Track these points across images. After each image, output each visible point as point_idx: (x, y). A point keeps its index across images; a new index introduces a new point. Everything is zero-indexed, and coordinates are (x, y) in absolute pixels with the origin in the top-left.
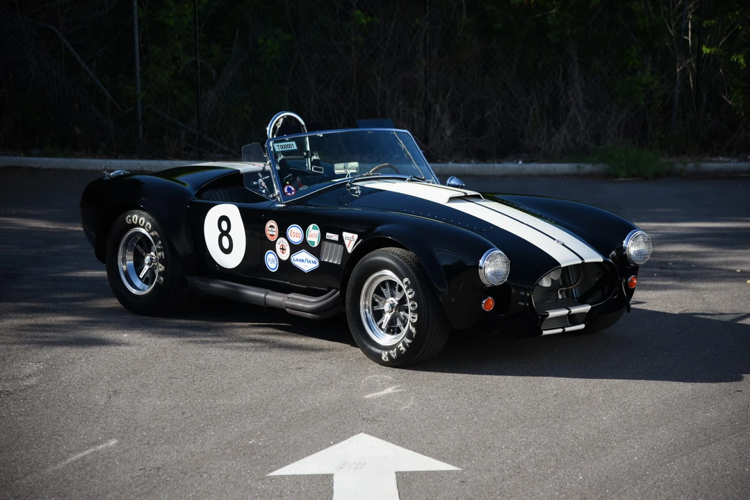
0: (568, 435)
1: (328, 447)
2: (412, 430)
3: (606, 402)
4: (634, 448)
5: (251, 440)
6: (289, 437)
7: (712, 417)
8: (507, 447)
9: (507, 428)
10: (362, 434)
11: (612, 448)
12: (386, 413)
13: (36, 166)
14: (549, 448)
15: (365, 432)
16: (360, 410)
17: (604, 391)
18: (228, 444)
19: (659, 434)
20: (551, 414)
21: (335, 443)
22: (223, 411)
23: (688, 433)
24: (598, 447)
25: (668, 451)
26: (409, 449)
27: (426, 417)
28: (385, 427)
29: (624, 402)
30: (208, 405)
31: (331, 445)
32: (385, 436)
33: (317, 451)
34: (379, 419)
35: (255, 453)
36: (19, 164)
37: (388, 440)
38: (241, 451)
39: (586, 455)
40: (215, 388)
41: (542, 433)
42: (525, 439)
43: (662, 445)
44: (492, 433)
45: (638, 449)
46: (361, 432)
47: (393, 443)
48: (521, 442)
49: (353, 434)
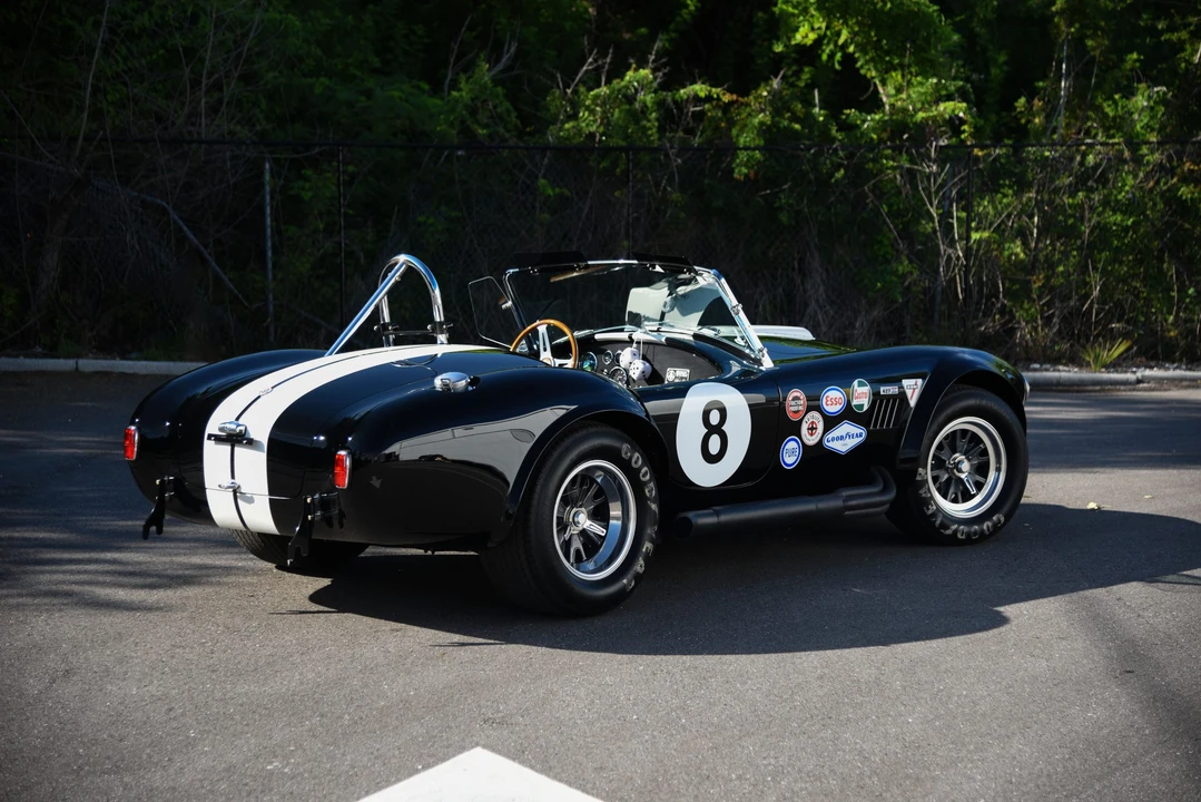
0: (850, 751)
1: (410, 775)
2: (569, 743)
3: (907, 689)
4: (975, 781)
5: (271, 763)
6: (344, 755)
7: (1098, 718)
8: (739, 778)
9: (740, 738)
10: (478, 751)
11: (934, 779)
12: (527, 709)
13: (131, 371)
14: (818, 779)
15: (484, 747)
16: (483, 702)
17: (901, 670)
18: (227, 770)
19: (1013, 751)
20: (816, 712)
21: (425, 768)
22: (241, 705)
23: (1066, 751)
24: (908, 777)
25: (1038, 786)
26: (560, 780)
27: (595, 715)
28: (523, 735)
29: (940, 690)
30: (218, 695)
31: (417, 771)
32: (518, 754)
33: (388, 783)
34: (513, 721)
35: (271, 790)
36: (109, 370)
37: (522, 762)
38: (246, 785)
39: (888, 795)
40: (243, 664)
41: (803, 749)
42: (773, 761)
43: (1025, 773)
44: (712, 748)
45: (982, 781)
46: (477, 745)
47: (532, 767)
48: (766, 766)
49: (462, 749)
